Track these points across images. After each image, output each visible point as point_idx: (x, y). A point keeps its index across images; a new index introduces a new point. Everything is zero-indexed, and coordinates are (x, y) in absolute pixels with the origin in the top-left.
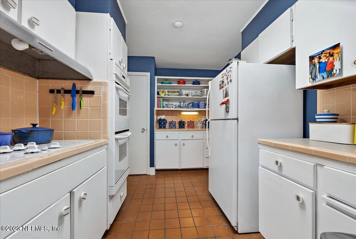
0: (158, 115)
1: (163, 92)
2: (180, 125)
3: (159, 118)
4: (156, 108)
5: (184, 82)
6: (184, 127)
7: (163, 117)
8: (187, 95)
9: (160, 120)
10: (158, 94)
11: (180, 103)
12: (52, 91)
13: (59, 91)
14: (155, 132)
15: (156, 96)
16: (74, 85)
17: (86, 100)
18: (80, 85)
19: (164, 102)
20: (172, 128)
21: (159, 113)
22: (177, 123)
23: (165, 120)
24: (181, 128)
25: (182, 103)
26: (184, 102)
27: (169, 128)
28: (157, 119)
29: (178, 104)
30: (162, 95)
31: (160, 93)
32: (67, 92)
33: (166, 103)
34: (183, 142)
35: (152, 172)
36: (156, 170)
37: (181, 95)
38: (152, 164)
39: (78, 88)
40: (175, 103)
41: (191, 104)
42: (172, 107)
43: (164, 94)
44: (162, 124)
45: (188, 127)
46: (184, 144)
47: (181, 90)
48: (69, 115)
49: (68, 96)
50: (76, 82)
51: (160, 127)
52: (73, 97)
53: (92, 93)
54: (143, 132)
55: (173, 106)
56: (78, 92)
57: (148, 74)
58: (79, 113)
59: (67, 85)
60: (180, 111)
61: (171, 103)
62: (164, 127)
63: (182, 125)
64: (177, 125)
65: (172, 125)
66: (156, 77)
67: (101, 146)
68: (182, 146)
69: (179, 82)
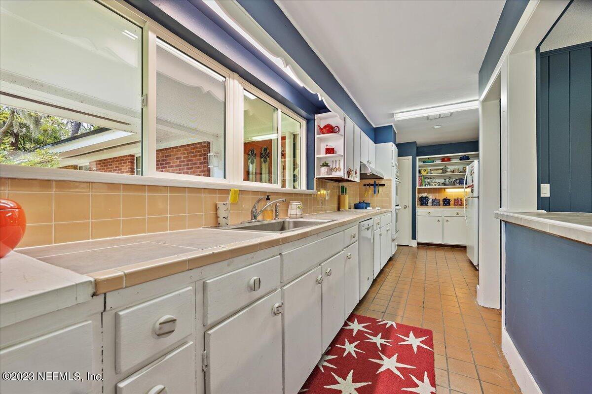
0: (419, 193)
1: (425, 170)
2: (444, 202)
3: (420, 195)
4: (418, 187)
5: (449, 159)
6: (449, 205)
7: (425, 195)
8: (453, 172)
9: (422, 197)
10: (420, 172)
11: (445, 179)
12: (365, 185)
13: (368, 185)
14: (417, 209)
15: (418, 174)
16: (375, 181)
17: (381, 189)
18: (377, 181)
19: (426, 180)
20: (435, 205)
21: (420, 191)
22: (441, 200)
23: (427, 198)
24: (445, 205)
25: (447, 180)
26: (450, 178)
27: (432, 206)
28: (418, 196)
29: (442, 181)
30: (424, 174)
31: (422, 172)
32: (372, 185)
33: (428, 180)
34: (447, 218)
35: (414, 244)
36: (418, 244)
37: (446, 172)
38: (414, 237)
39: (377, 183)
40: (438, 181)
41: (458, 181)
42: (435, 185)
43: (426, 172)
44: (424, 202)
45: (455, 205)
46: (447, 220)
47: (445, 166)
48: (372, 196)
49: (372, 187)
50: (376, 180)
51: (422, 205)
52: (375, 187)
53: (384, 185)
54: (405, 208)
55: (436, 183)
56: (377, 185)
57: (411, 157)
58: (377, 196)
59: (372, 182)
60: (445, 188)
61: (434, 181)
62: (426, 205)
63: (447, 202)
64: (441, 203)
65: (436, 203)
66: (418, 158)
67: (387, 212)
68: (446, 223)
69: (443, 160)
